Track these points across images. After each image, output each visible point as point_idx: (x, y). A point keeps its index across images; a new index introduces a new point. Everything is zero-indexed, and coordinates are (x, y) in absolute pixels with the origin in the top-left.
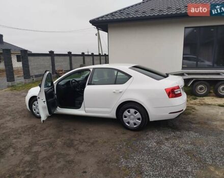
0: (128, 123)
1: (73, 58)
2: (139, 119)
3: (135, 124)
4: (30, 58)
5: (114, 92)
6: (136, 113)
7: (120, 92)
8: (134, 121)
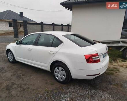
0: (58, 77)
1: (55, 26)
2: (64, 75)
3: (62, 79)
4: (28, 25)
5: (49, 53)
6: (62, 70)
7: (53, 53)
8: (61, 76)
